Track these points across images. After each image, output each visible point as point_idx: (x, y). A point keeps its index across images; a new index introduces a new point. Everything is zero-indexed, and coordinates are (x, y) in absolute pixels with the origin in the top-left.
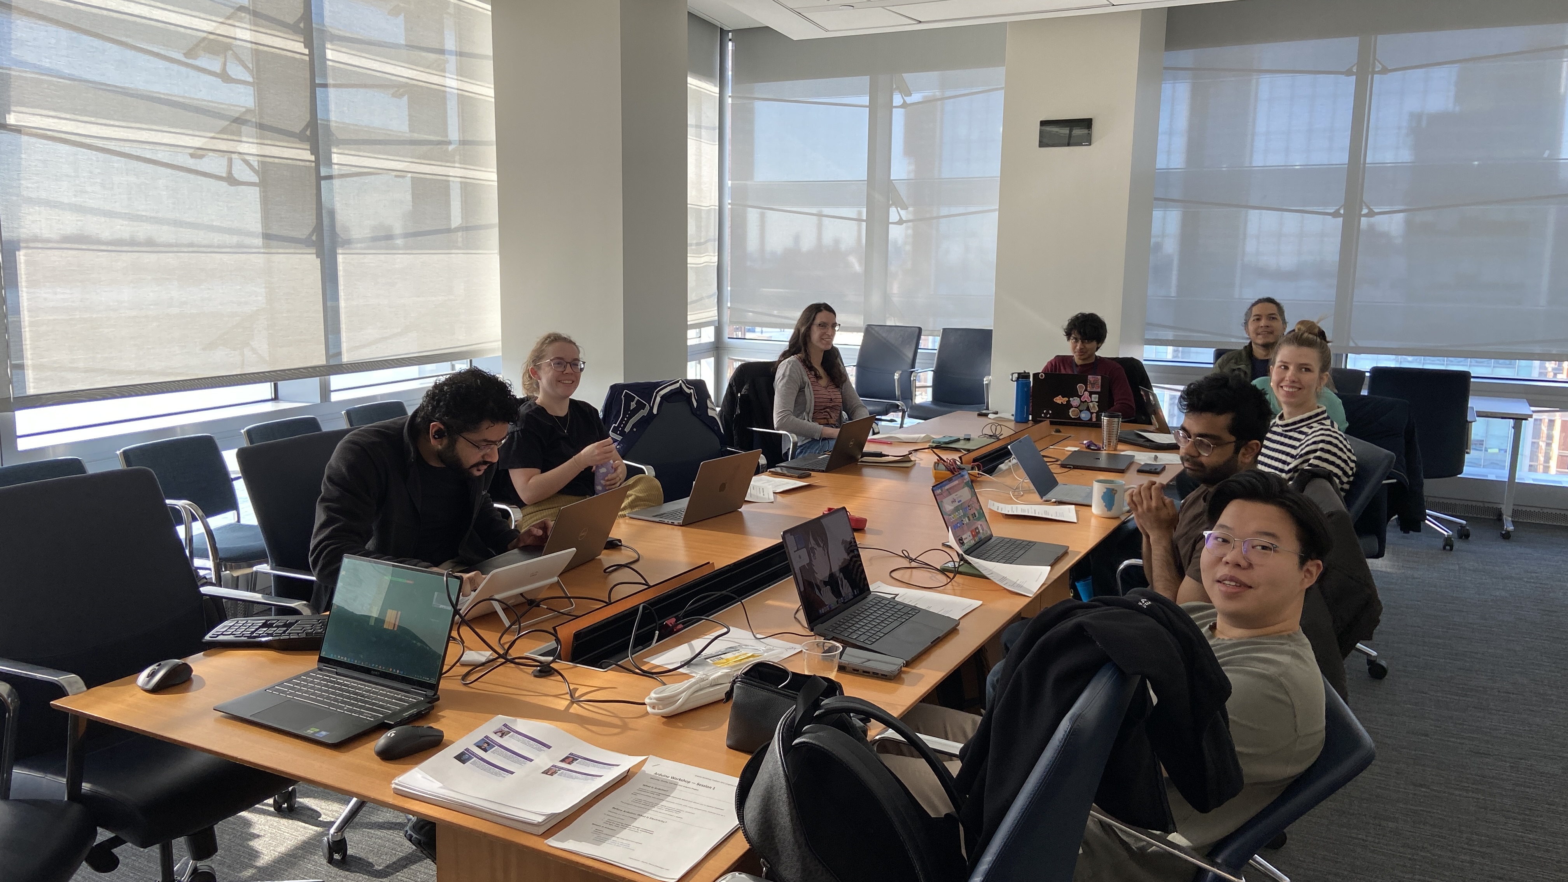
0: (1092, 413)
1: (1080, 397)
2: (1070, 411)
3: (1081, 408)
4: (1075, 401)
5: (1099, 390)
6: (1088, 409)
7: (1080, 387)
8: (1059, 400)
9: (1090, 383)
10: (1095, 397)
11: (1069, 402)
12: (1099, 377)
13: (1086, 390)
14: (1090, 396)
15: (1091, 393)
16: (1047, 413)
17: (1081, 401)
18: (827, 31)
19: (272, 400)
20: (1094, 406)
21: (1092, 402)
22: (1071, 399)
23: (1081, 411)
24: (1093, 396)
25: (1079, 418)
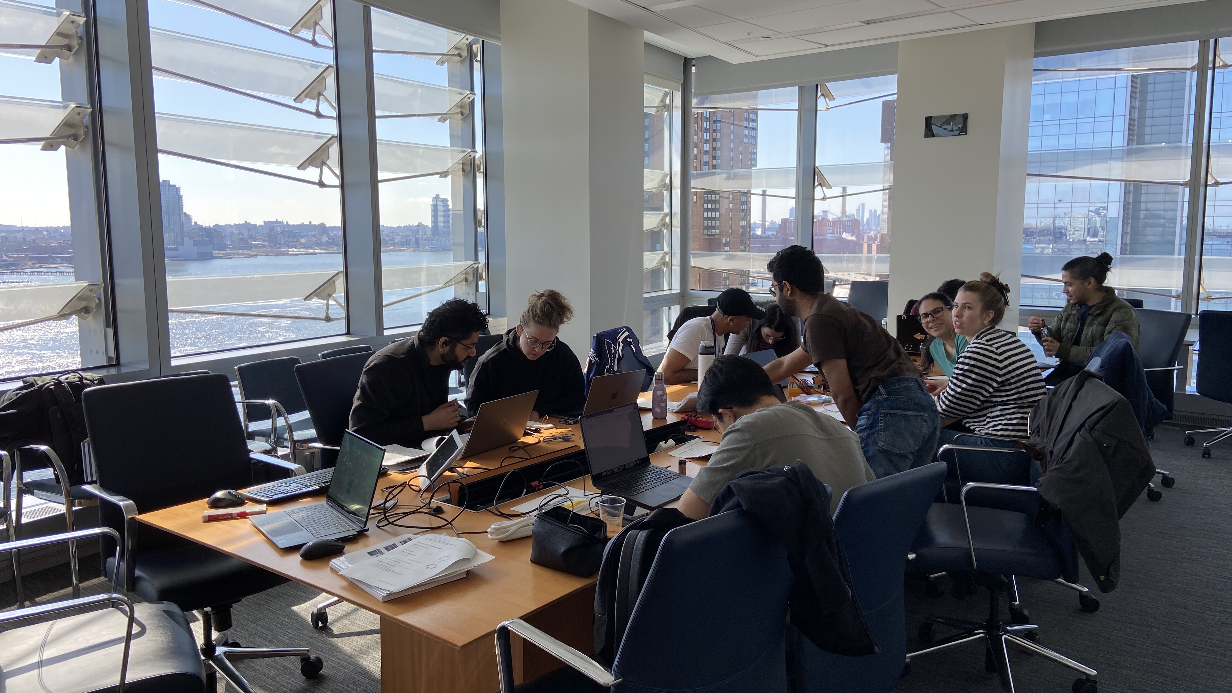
8: (918, 336)
18: (757, 56)
19: (346, 334)
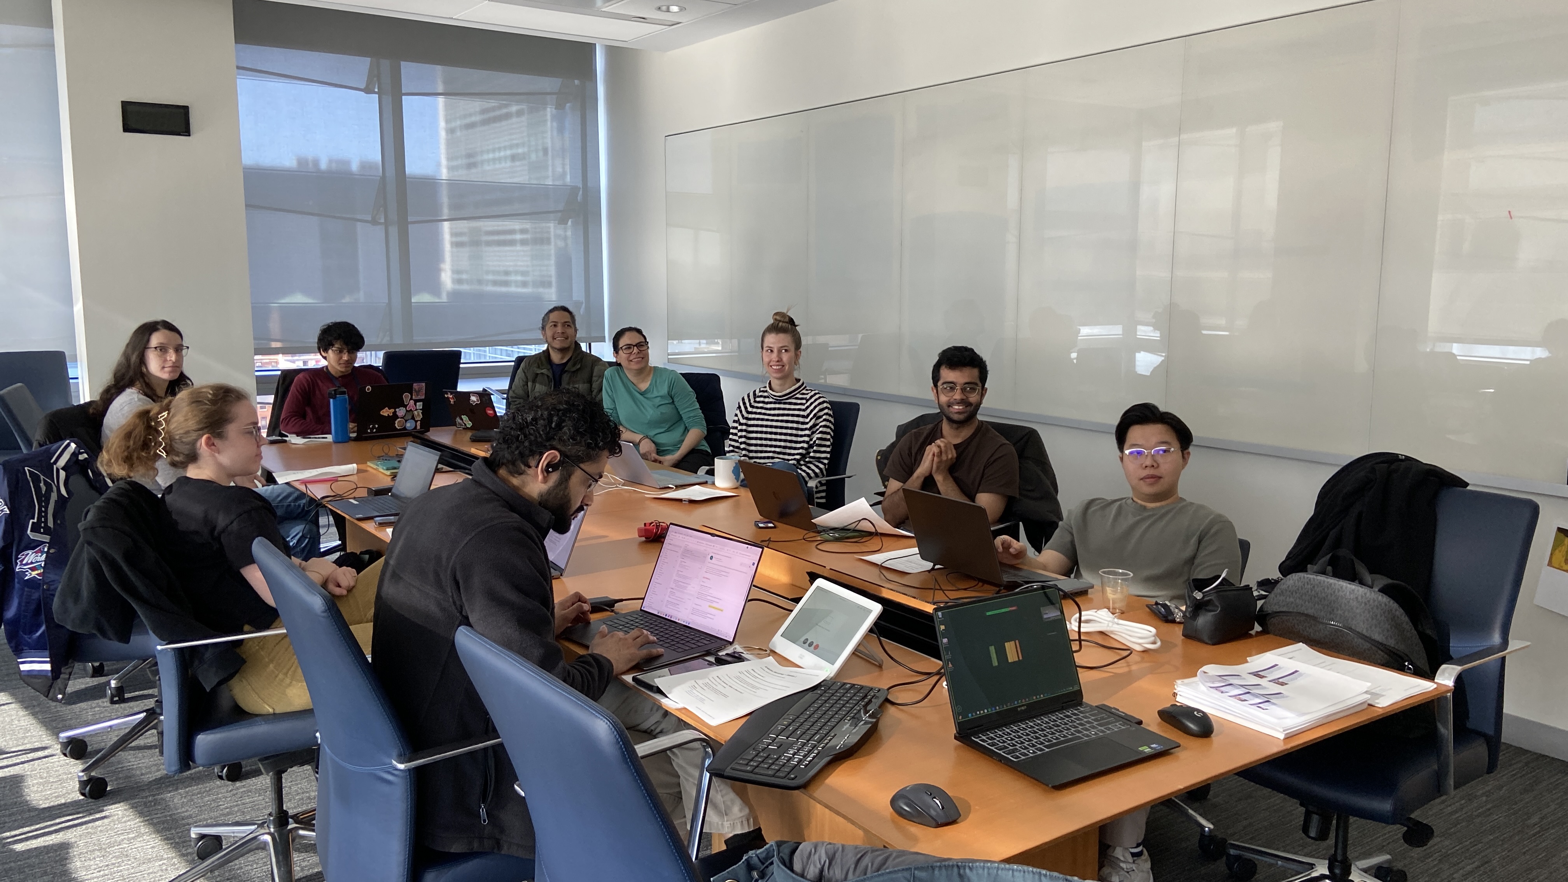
0: (416, 422)
1: (405, 406)
2: (396, 422)
3: (406, 418)
4: (402, 411)
5: (423, 397)
6: (413, 418)
7: (406, 396)
8: (386, 412)
9: (415, 391)
10: (420, 405)
11: (395, 413)
12: (424, 384)
13: (411, 399)
14: (415, 404)
15: (416, 401)
16: (374, 428)
17: (407, 411)
20: (418, 414)
21: (416, 410)
22: (397, 410)
23: (406, 421)
24: (418, 404)
25: (405, 429)
